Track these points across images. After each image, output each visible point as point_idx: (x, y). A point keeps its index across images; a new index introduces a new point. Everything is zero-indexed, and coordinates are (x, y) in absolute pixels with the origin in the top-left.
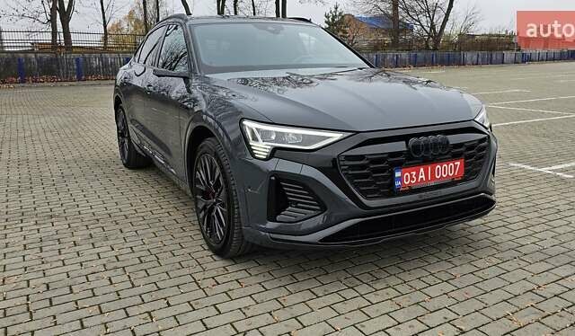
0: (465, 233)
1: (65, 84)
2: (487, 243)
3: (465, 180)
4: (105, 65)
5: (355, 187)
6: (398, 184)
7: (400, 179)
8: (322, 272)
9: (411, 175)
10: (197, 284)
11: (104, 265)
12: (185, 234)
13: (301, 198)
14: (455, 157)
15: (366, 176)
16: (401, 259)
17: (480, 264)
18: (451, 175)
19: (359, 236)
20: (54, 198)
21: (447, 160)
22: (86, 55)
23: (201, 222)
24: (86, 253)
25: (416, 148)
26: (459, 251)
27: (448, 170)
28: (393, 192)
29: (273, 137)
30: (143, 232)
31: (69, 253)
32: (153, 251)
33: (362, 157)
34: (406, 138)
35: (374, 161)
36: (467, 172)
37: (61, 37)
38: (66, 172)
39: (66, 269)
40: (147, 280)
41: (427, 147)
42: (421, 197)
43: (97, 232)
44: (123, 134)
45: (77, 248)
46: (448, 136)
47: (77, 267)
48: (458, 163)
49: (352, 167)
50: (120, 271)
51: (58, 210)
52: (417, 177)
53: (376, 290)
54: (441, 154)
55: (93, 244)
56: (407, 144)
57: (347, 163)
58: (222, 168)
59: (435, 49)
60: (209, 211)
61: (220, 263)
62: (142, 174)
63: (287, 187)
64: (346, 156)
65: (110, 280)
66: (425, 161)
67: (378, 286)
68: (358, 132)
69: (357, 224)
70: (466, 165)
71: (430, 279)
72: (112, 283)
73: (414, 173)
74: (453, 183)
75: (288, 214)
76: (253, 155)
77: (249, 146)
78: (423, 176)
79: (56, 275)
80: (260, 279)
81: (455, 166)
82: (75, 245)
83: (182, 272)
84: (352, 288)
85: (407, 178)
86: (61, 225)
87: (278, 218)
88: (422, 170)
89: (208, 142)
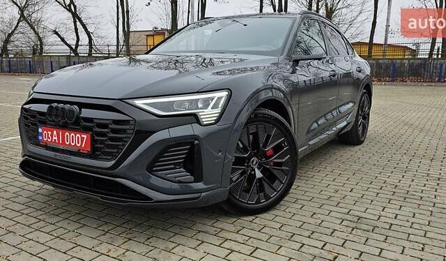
6: (40, 138)
7: (41, 134)
14: (85, 130)
21: (76, 131)
27: (77, 140)
28: (38, 144)
36: (94, 149)
42: (56, 155)
48: (85, 136)
52: (52, 135)
68: (34, 92)
73: (50, 133)
74: (79, 153)
78: (56, 138)
81: (83, 139)
85: (46, 135)
88: (55, 132)
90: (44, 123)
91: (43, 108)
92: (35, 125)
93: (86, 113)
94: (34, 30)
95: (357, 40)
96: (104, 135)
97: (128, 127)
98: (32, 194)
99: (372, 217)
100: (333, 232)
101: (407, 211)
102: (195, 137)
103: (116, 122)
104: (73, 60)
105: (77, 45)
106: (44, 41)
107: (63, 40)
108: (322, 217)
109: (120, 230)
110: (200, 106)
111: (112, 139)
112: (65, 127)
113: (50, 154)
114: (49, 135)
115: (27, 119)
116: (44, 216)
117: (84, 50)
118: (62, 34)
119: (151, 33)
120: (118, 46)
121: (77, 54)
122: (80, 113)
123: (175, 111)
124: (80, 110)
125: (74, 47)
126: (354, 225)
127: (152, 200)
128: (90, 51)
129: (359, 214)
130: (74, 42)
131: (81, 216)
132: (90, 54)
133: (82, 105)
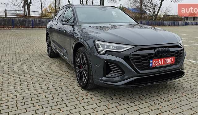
0: (173, 84)
1: (28, 28)
2: (181, 87)
3: (175, 64)
4: (42, 23)
5: (136, 66)
6: (151, 65)
7: (152, 63)
8: (121, 96)
9: (156, 62)
10: (77, 99)
11: (43, 91)
12: (71, 81)
13: (116, 69)
15: (140, 62)
16: (150, 92)
17: (179, 95)
18: (170, 62)
19: (136, 83)
20: (25, 67)
21: (169, 57)
22: (35, 19)
23: (77, 77)
24: (36, 86)
25: (158, 52)
26: (171, 90)
27: (169, 60)
29: (106, 47)
30: (57, 79)
31: (30, 86)
32: (60, 87)
33: (138, 55)
34: (154, 48)
35: (143, 57)
36: (175, 62)
37: (27, 13)
38: (29, 58)
39: (29, 92)
40: (58, 97)
41: (162, 52)
43: (40, 79)
44: (49, 45)
45: (33, 85)
46: (170, 48)
47: (34, 91)
48: (173, 58)
49: (135, 58)
50: (49, 93)
51: (26, 71)
52: (158, 62)
53: (142, 103)
54: (167, 55)
55: (39, 83)
56: (155, 50)
57: (133, 57)
58: (86, 57)
59: (155, 20)
60: (81, 73)
61: (84, 92)
62: (55, 59)
63: (111, 65)
64: (133, 54)
65: (45, 96)
66: (161, 57)
67: (143, 102)
68: (137, 46)
69: (136, 79)
70: (175, 59)
71: (162, 100)
72: (46, 97)
73: (157, 61)
74: (171, 65)
75: (110, 75)
76: (98, 53)
77: (97, 50)
78: (160, 63)
79: (26, 94)
80: (99, 98)
82: (33, 83)
83: (71, 94)
84: (133, 102)
85: (155, 63)
86: (28, 76)
87: (107, 76)
88: (160, 60)
89: (81, 48)
91: (152, 51)
93: (172, 49)
96: (177, 56)
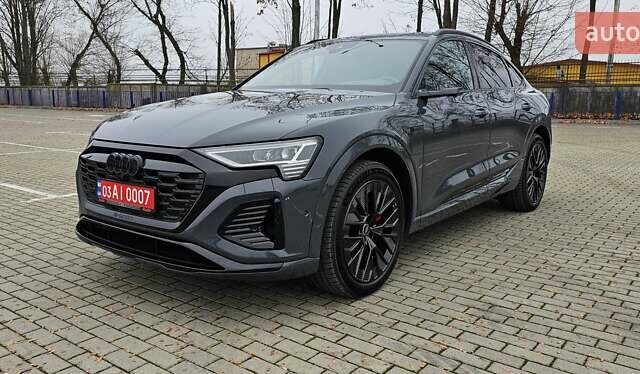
6: (99, 194)
7: (100, 189)
14: (149, 184)
18: (141, 203)
21: (139, 185)
27: (139, 196)
28: (96, 202)
42: (116, 215)
48: (149, 192)
52: (112, 191)
73: (110, 188)
74: (142, 213)
78: (116, 194)
81: (146, 194)
85: (105, 190)
88: (115, 187)
90: (103, 176)
91: (103, 158)
92: (94, 178)
93: (150, 164)
94: (110, 50)
95: (564, 58)
96: (169, 190)
97: (197, 181)
98: (89, 262)
99: (510, 305)
100: (450, 322)
101: (561, 300)
102: (275, 195)
103: (183, 175)
104: (159, 90)
105: (165, 70)
106: (123, 64)
107: (147, 62)
108: (442, 303)
109: (186, 307)
110: (284, 156)
111: (178, 196)
112: (125, 180)
113: (110, 213)
114: (109, 191)
115: (85, 171)
116: (101, 289)
117: (173, 76)
118: (145, 55)
119: (265, 51)
120: (219, 69)
121: (164, 82)
122: (144, 165)
123: (254, 162)
124: (144, 160)
125: (161, 72)
126: (481, 314)
127: (224, 269)
128: (183, 77)
129: (493, 301)
130: (162, 66)
131: (143, 290)
132: (182, 82)
133: (146, 155)
